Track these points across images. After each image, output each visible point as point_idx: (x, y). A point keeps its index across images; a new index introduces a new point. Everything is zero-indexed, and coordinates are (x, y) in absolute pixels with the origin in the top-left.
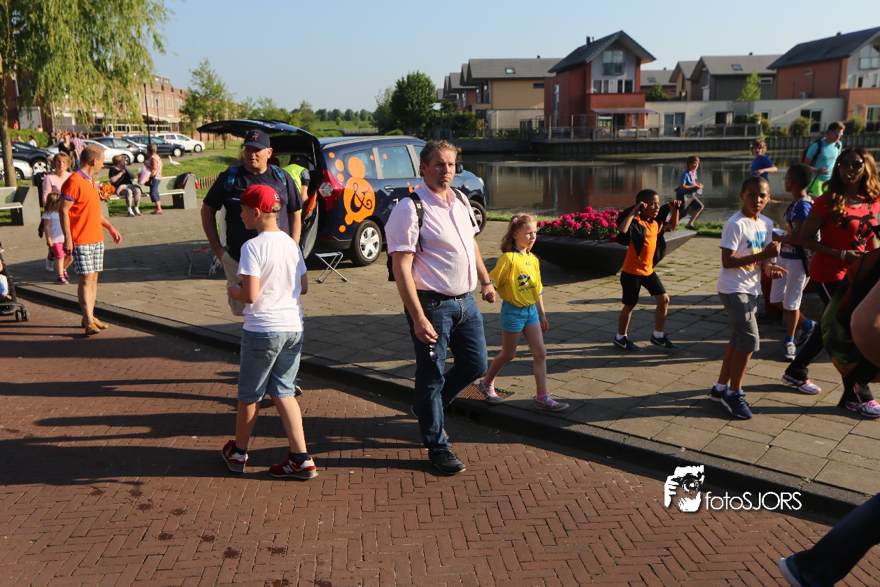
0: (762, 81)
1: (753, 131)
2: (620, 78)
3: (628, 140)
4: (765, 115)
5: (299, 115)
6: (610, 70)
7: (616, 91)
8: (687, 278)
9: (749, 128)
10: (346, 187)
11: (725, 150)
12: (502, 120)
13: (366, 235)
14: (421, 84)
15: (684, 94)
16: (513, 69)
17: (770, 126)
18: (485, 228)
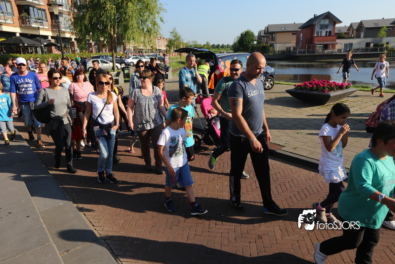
0: (388, 29)
1: (382, 50)
2: (327, 30)
3: (329, 54)
4: (387, 43)
5: (206, 46)
6: (323, 27)
7: (325, 35)
8: (353, 107)
9: (380, 49)
10: (225, 71)
11: (369, 57)
12: (279, 47)
14: (249, 34)
15: (353, 36)
16: (284, 28)
17: (389, 48)
18: (274, 87)
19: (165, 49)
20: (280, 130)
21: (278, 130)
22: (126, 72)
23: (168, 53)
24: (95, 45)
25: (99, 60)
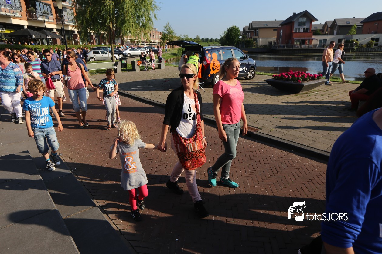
0: (357, 28)
1: (352, 46)
2: (304, 27)
3: (305, 49)
4: (357, 40)
5: (196, 40)
6: (301, 24)
7: (302, 32)
8: (323, 95)
9: (350, 45)
10: (211, 62)
12: (261, 42)
13: (217, 78)
14: (235, 29)
15: (327, 33)
16: (267, 24)
17: (359, 44)
18: (255, 77)
19: (159, 42)
20: (258, 115)
21: (257, 115)
22: (123, 62)
23: (162, 46)
24: (96, 37)
25: (99, 51)
